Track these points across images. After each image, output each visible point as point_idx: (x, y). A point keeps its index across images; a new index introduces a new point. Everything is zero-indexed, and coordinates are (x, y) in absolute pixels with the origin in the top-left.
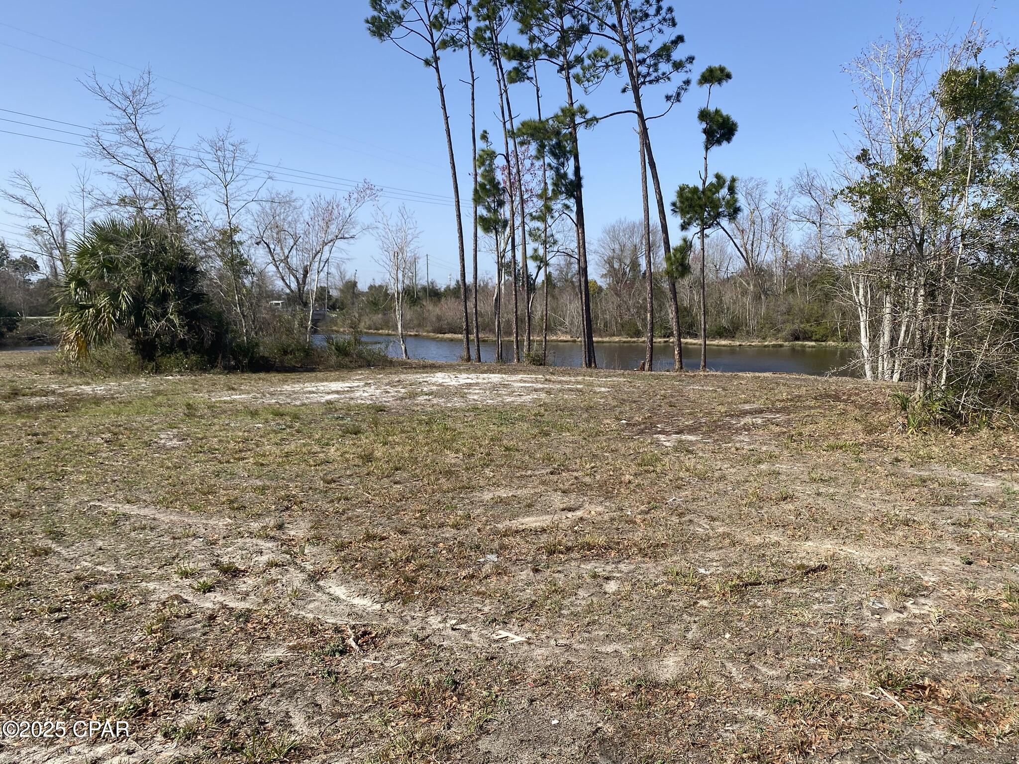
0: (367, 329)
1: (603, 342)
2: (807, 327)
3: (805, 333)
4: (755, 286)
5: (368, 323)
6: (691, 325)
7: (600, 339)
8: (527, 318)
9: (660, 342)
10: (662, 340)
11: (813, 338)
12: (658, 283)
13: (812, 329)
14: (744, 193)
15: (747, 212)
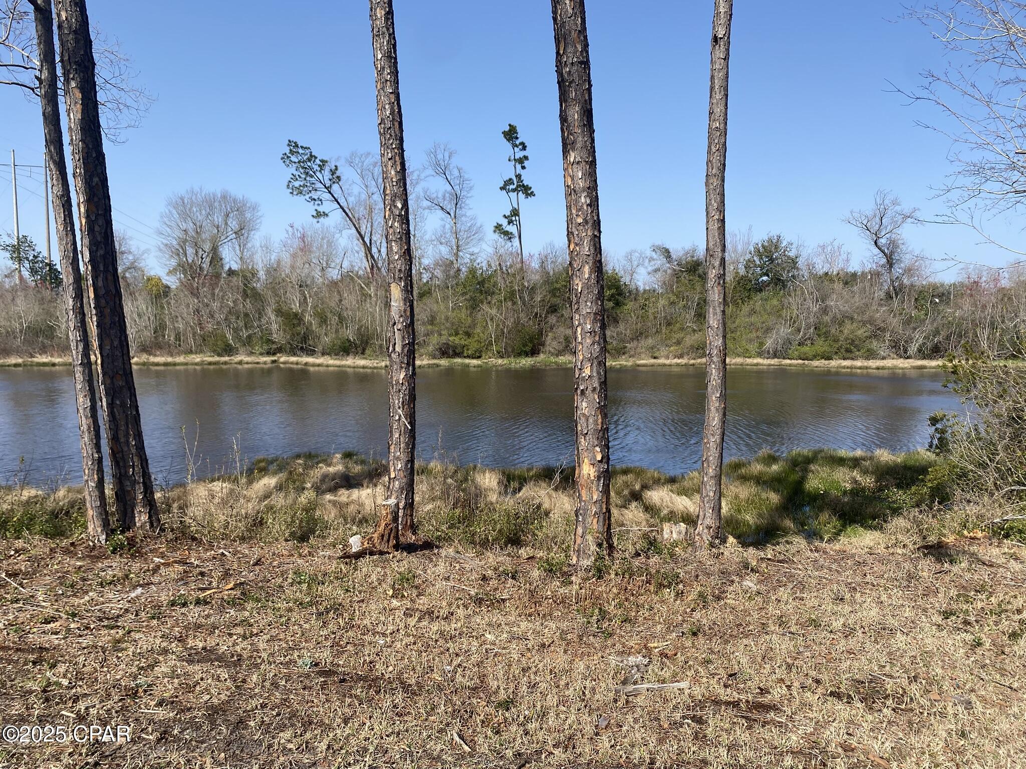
2: (456, 340)
3: (454, 348)
4: (378, 288)
6: (305, 339)
7: (170, 359)
9: (265, 363)
10: (268, 359)
11: (467, 355)
12: (249, 283)
13: (463, 342)
14: (359, 171)
15: (364, 196)
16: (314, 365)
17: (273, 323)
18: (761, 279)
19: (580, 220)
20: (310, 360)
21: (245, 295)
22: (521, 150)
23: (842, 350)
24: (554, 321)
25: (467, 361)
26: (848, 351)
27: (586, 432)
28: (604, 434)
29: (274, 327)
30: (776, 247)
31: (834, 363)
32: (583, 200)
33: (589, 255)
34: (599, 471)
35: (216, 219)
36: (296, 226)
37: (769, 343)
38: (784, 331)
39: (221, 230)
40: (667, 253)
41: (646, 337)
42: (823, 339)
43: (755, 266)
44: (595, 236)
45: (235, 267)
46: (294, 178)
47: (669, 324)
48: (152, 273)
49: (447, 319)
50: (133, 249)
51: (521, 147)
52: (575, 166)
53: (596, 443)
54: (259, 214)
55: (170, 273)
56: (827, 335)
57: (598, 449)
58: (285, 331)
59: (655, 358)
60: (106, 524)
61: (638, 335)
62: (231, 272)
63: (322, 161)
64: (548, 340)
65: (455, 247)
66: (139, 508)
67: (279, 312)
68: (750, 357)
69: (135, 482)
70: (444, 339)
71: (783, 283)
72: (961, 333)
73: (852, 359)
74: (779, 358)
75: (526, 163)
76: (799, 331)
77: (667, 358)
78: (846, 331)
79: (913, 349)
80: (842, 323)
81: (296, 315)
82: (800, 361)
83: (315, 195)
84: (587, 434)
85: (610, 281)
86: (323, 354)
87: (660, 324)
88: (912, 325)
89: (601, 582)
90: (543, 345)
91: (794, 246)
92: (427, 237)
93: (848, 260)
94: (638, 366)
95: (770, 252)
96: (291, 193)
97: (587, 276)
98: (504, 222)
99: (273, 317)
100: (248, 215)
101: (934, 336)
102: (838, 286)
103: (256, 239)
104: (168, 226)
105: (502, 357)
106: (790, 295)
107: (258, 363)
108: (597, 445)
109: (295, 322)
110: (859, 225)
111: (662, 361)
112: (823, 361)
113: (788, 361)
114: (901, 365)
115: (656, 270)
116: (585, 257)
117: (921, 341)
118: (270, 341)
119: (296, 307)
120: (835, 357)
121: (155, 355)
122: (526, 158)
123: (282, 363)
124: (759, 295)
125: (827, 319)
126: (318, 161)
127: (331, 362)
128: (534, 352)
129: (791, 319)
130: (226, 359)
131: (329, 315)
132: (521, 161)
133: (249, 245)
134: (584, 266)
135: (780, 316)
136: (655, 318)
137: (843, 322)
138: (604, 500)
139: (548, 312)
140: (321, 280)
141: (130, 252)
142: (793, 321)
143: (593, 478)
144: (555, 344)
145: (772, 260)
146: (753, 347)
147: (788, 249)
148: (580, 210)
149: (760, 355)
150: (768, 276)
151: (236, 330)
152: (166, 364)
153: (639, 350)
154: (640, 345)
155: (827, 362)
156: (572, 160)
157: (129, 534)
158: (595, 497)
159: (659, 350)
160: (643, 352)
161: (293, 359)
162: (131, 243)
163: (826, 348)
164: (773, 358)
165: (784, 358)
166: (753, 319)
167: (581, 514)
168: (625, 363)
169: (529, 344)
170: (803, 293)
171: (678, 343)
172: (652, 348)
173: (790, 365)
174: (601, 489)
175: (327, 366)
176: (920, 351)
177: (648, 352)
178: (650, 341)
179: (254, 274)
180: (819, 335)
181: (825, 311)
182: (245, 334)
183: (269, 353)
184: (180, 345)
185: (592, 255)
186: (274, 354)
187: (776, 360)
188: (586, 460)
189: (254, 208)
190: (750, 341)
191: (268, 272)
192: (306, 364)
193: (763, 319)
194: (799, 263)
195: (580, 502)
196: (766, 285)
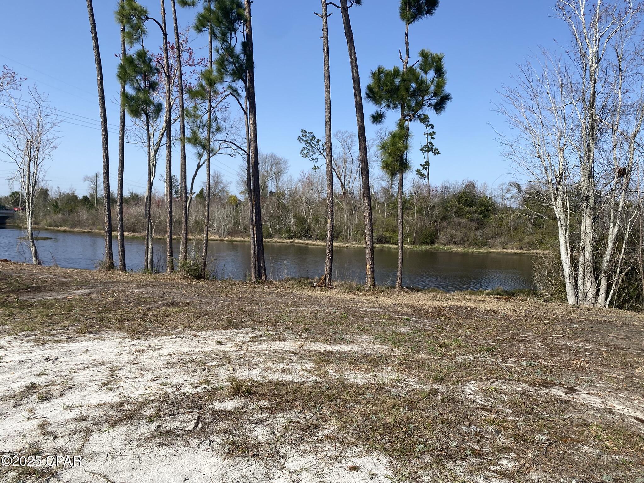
0: (47, 226)
1: (245, 242)
2: (387, 234)
3: (386, 238)
4: (346, 204)
5: (49, 221)
6: (307, 231)
7: (242, 239)
8: (184, 220)
9: (287, 243)
10: (289, 241)
11: (392, 242)
12: (280, 200)
13: (391, 235)
14: (341, 141)
15: (342, 154)
16: (311, 245)
17: (292, 222)
20: (310, 242)
21: (279, 208)
22: (430, 129)
24: (445, 225)
25: (391, 246)
29: (293, 224)
35: (267, 168)
36: (305, 172)
39: (268, 173)
40: (518, 187)
45: (274, 191)
46: (304, 149)
47: (516, 229)
48: (233, 194)
49: (383, 222)
50: (224, 181)
51: (430, 127)
54: (288, 165)
55: (242, 193)
58: (297, 226)
59: (504, 249)
60: (256, 277)
61: (500, 234)
62: (271, 193)
63: (318, 140)
64: (441, 236)
65: (390, 182)
66: (263, 275)
67: (295, 217)
69: (262, 268)
70: (380, 233)
75: (434, 136)
77: (512, 249)
81: (304, 218)
83: (314, 157)
85: (481, 203)
86: (316, 239)
87: (510, 229)
90: (437, 238)
92: (374, 177)
94: (491, 252)
96: (303, 156)
98: (421, 168)
99: (292, 219)
100: (283, 165)
103: (285, 178)
104: (243, 171)
105: (412, 244)
107: (284, 243)
109: (303, 222)
111: (508, 250)
115: (512, 197)
118: (290, 232)
119: (304, 214)
121: (234, 237)
122: (434, 133)
123: (295, 243)
126: (316, 140)
127: (319, 243)
128: (432, 242)
130: (269, 240)
131: (321, 219)
132: (432, 135)
133: (281, 180)
136: (507, 225)
139: (442, 220)
140: (317, 200)
141: (222, 183)
144: (444, 238)
151: (274, 226)
152: (241, 241)
153: (495, 244)
154: (496, 241)
157: (261, 280)
159: (507, 244)
160: (498, 245)
161: (301, 241)
162: (223, 178)
169: (429, 238)
171: (520, 240)
172: (504, 243)
175: (318, 245)
177: (501, 245)
178: (503, 239)
179: (283, 195)
182: (278, 227)
183: (289, 238)
184: (246, 232)
186: (292, 238)
189: (286, 162)
191: (291, 195)
192: (307, 244)
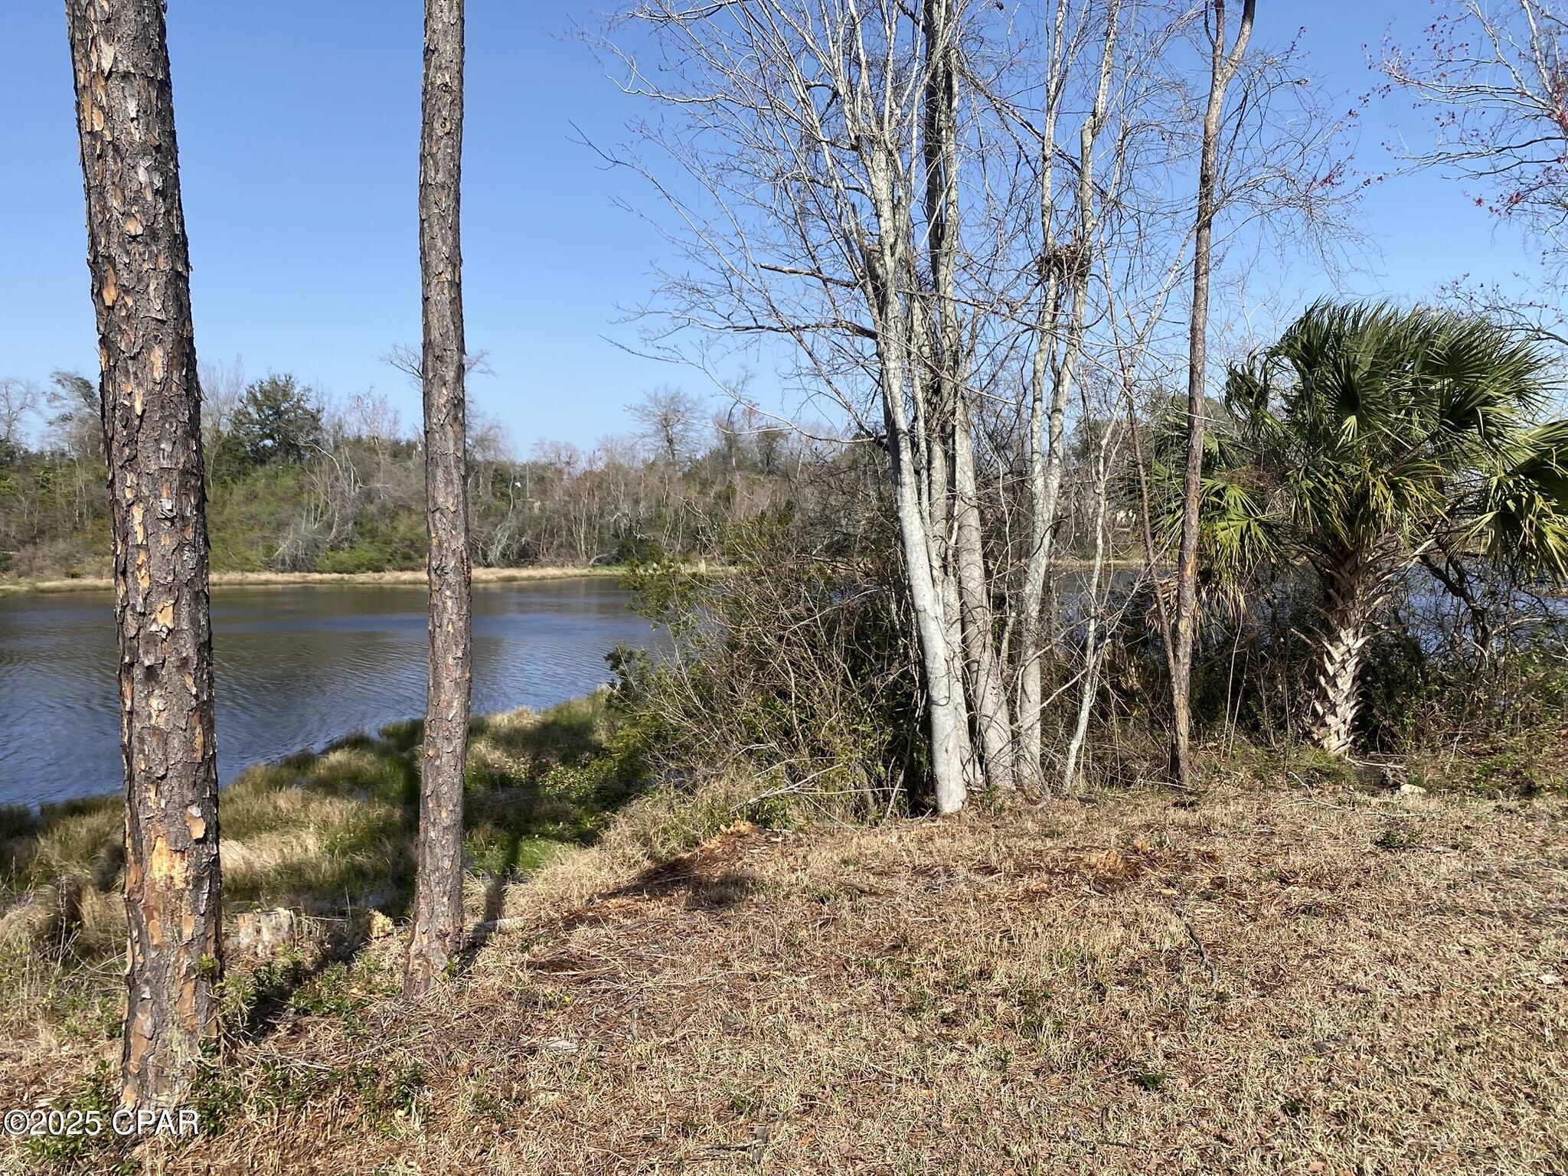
18: (261, 444)
19: (134, 228)
23: (398, 558)
26: (407, 557)
27: (161, 773)
28: (208, 771)
30: (285, 394)
31: (389, 577)
32: (142, 176)
33: (163, 322)
34: (198, 865)
37: (283, 548)
38: (308, 527)
41: (53, 538)
42: (368, 540)
43: (251, 421)
44: (179, 274)
47: (98, 515)
52: (113, 83)
53: (190, 797)
56: (373, 533)
57: (195, 811)
59: (74, 576)
61: (35, 536)
68: (253, 571)
71: (298, 451)
72: (552, 530)
73: (413, 570)
74: (300, 571)
76: (330, 527)
77: (99, 575)
78: (401, 528)
79: (495, 552)
80: (394, 516)
82: (335, 576)
84: (164, 777)
87: (81, 515)
88: (491, 519)
89: (221, 1140)
91: (313, 394)
93: (395, 423)
94: (43, 591)
95: (275, 400)
97: (158, 374)
101: (521, 535)
102: (384, 459)
106: (312, 472)
108: (192, 802)
110: (409, 369)
111: (89, 581)
112: (370, 573)
113: (317, 576)
114: (484, 577)
115: (66, 418)
116: (153, 325)
117: (504, 541)
120: (388, 567)
124: (260, 471)
125: (372, 509)
129: (316, 510)
134: (150, 349)
135: (299, 504)
136: (70, 504)
137: (397, 514)
138: (211, 933)
142: (319, 512)
143: (180, 885)
145: (278, 414)
146: (257, 555)
147: (305, 398)
148: (135, 201)
149: (269, 566)
150: (273, 438)
153: (37, 563)
154: (40, 554)
155: (377, 575)
156: (106, 65)
158: (188, 932)
159: (80, 561)
160: (46, 567)
163: (375, 555)
164: (292, 571)
165: (309, 571)
166: (254, 508)
167: (147, 982)
168: (13, 588)
170: (333, 468)
172: (67, 559)
173: (321, 582)
174: (202, 909)
176: (503, 555)
177: (57, 567)
178: (61, 546)
180: (362, 534)
181: (369, 496)
185: (172, 323)
187: (297, 574)
188: (160, 844)
190: (252, 544)
193: (272, 508)
194: (323, 420)
195: (142, 951)
196: (273, 452)
